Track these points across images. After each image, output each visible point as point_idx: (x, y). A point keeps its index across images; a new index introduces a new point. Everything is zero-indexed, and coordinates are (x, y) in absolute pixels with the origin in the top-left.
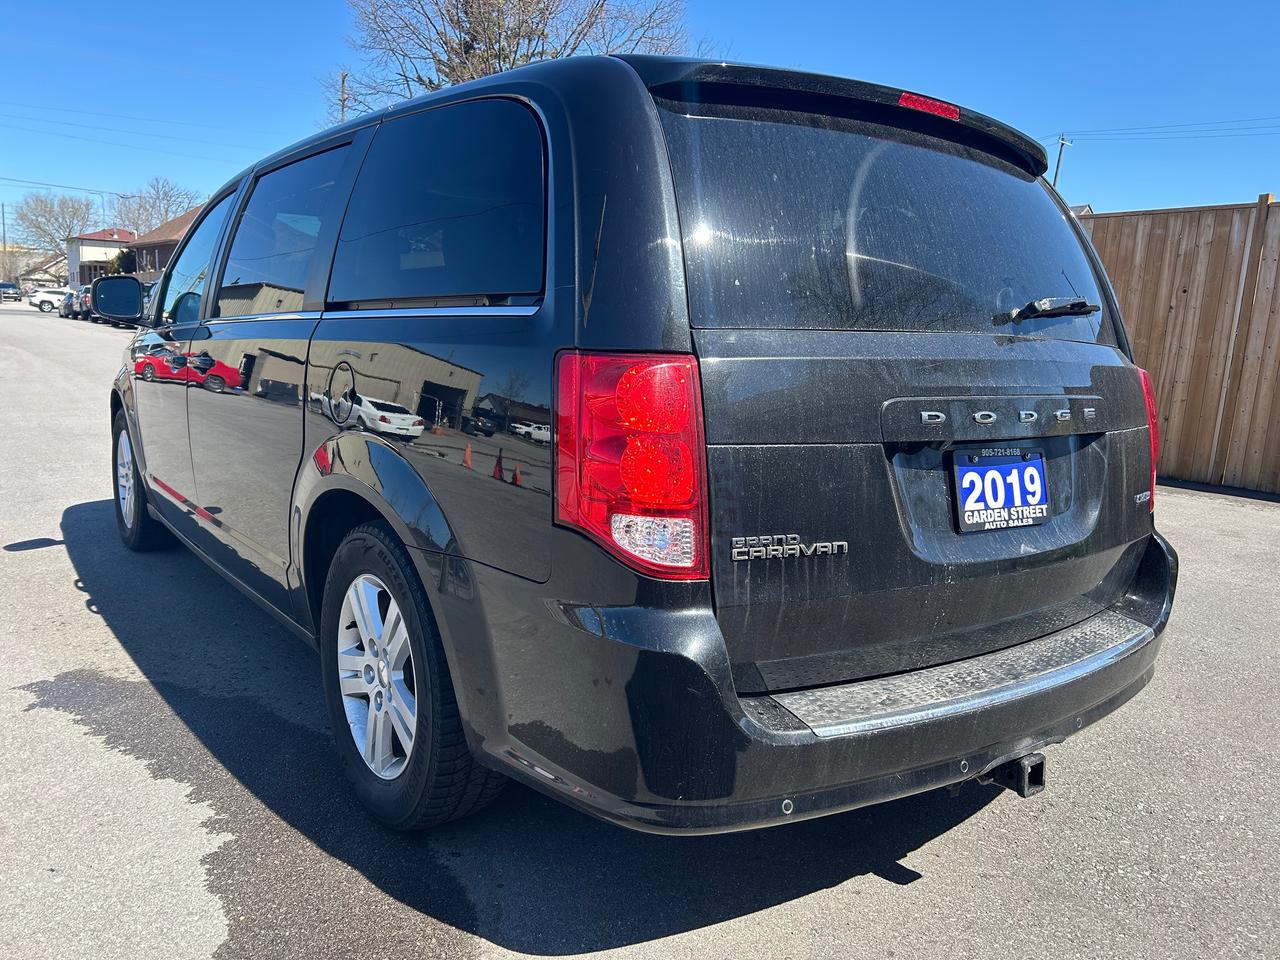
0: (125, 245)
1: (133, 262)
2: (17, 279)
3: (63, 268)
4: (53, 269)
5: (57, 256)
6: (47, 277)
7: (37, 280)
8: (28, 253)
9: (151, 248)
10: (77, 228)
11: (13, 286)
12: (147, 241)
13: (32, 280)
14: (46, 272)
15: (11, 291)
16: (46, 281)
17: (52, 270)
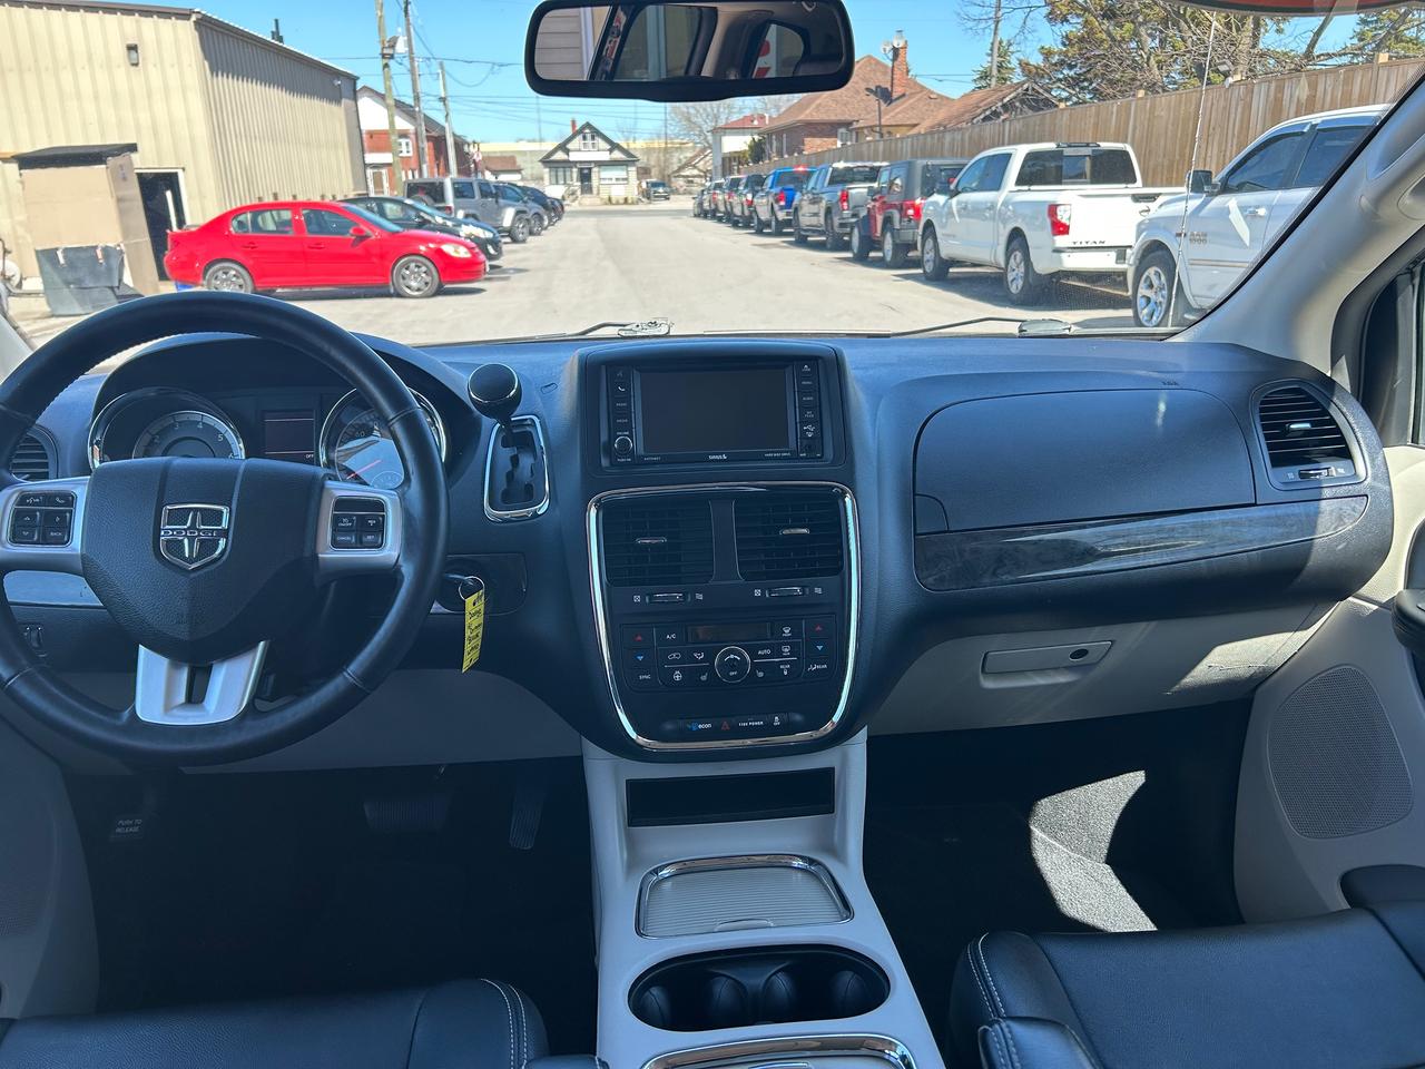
0: (756, 131)
1: (763, 151)
2: (669, 176)
3: (707, 163)
4: (702, 162)
5: (704, 149)
6: (695, 172)
7: (688, 176)
8: (680, 149)
9: (779, 132)
10: (723, 117)
11: (663, 185)
12: (777, 124)
13: (683, 176)
14: (695, 167)
15: (661, 190)
16: (694, 176)
17: (701, 164)
